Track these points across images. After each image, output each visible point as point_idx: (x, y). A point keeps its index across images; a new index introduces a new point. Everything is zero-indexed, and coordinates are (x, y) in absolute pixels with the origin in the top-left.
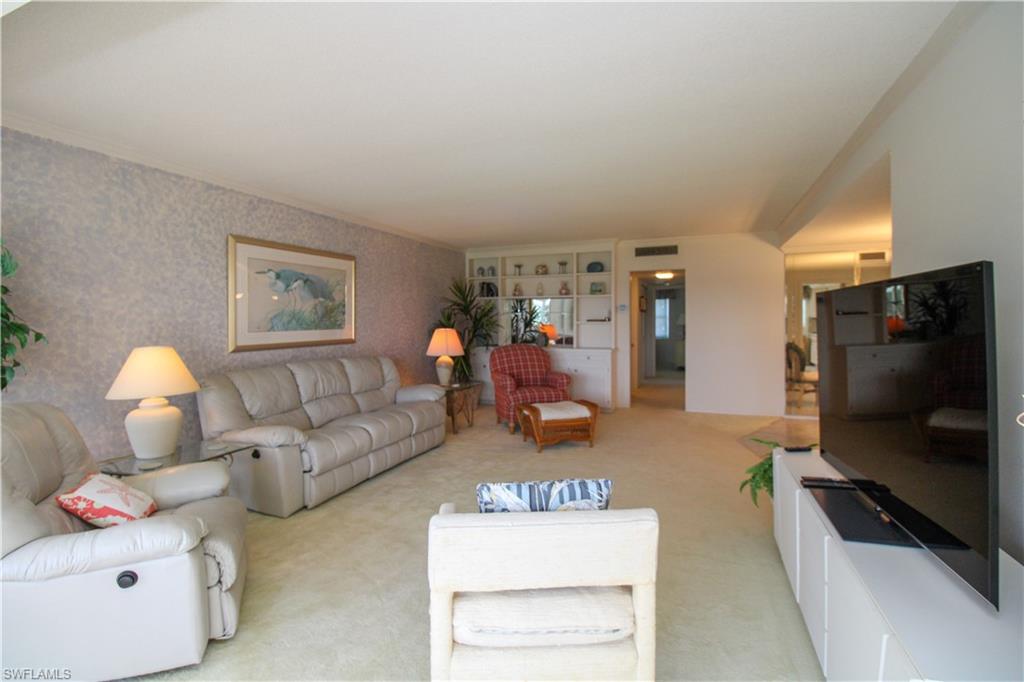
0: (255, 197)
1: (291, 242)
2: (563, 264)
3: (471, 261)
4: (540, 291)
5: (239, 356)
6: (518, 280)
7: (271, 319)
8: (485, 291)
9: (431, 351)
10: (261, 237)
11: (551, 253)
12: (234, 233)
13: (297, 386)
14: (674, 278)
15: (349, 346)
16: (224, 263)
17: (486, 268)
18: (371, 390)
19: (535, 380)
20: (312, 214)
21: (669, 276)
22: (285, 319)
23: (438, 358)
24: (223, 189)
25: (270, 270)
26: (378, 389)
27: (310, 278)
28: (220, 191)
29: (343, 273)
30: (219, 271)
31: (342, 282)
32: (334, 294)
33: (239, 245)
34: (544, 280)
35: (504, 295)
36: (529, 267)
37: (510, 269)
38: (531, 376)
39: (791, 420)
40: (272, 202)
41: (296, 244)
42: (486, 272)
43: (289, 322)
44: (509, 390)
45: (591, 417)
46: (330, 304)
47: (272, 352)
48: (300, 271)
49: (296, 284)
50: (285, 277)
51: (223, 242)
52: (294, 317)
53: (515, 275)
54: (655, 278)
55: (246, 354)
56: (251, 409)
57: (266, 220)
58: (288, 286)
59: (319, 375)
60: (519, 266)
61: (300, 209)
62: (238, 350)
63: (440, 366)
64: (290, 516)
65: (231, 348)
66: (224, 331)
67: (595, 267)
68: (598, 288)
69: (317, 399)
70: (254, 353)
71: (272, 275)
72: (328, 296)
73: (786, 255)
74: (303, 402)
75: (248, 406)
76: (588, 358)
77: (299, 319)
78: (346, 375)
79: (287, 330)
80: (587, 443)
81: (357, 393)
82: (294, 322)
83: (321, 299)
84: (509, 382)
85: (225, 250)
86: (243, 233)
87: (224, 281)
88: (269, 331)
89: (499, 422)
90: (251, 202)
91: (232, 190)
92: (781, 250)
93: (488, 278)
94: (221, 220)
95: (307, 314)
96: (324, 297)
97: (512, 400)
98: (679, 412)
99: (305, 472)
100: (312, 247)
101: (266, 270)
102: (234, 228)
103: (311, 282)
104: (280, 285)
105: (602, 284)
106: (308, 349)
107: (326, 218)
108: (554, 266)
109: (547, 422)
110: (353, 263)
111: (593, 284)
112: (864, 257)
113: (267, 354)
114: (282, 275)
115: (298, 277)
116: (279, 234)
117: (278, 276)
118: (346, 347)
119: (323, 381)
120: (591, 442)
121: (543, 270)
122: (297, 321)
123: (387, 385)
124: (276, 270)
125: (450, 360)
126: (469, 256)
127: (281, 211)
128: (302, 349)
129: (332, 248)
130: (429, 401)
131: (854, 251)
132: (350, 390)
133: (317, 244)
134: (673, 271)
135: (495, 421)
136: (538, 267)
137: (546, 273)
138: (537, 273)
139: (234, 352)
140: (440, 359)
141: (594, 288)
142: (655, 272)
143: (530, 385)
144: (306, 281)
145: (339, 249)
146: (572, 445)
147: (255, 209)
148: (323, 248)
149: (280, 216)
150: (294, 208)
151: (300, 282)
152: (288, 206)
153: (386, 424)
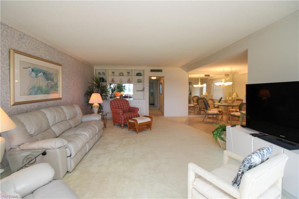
0: (22, 33)
1: (37, 56)
2: (128, 73)
3: (96, 70)
4: (121, 81)
5: (16, 107)
6: (113, 77)
7: (30, 89)
8: (101, 80)
9: (91, 102)
10: (25, 52)
11: (124, 69)
12: (13, 48)
13: (48, 119)
14: (156, 79)
15: (59, 100)
16: (8, 62)
17: (101, 72)
18: (73, 118)
19: (126, 110)
20: (45, 44)
21: (155, 78)
22: (36, 90)
23: (93, 104)
24: (8, 26)
25: (29, 67)
26: (75, 117)
27: (46, 72)
28: (6, 27)
29: (57, 71)
30: (5, 66)
31: (57, 74)
32: (54, 79)
33: (15, 54)
34: (122, 78)
35: (108, 82)
36: (117, 73)
37: (110, 73)
38: (125, 109)
39: (190, 117)
40: (30, 36)
41: (39, 57)
42: (101, 74)
43: (37, 91)
44: (121, 114)
45: (151, 121)
46: (53, 83)
47: (30, 104)
48: (41, 68)
49: (40, 74)
50: (35, 71)
51: (8, 52)
52: (39, 89)
53: (112, 75)
54: (151, 79)
55: (19, 106)
56: (30, 132)
57: (27, 44)
58: (37, 75)
59: (55, 113)
60: (113, 73)
61: (41, 42)
62: (16, 104)
63: (94, 107)
64: (63, 178)
65: (12, 104)
66: (8, 95)
67: (139, 74)
68: (140, 81)
69: (56, 123)
70: (22, 105)
71: (30, 69)
72: (52, 80)
73: (189, 74)
74: (51, 126)
75: (29, 131)
76: (139, 102)
77: (41, 89)
78: (64, 112)
79: (36, 94)
80: (150, 129)
81: (69, 120)
82: (39, 91)
83: (50, 81)
84: (121, 111)
85: (8, 55)
86: (17, 49)
87: (8, 71)
88: (29, 95)
89: (114, 125)
90: (20, 35)
91: (11, 27)
92: (188, 73)
93: (102, 76)
94: (6, 41)
95: (44, 87)
96: (51, 80)
97: (123, 117)
98: (163, 117)
99: (67, 157)
100: (46, 59)
101: (28, 67)
102: (12, 46)
103: (46, 73)
104: (34, 74)
105: (141, 80)
106: (45, 102)
107: (51, 47)
108: (125, 73)
109: (140, 124)
110: (61, 67)
111: (138, 80)
112: (206, 75)
113: (28, 105)
114: (34, 69)
115: (40, 71)
116: (32, 52)
117: (33, 70)
118: (58, 101)
119: (57, 116)
120: (151, 128)
121: (121, 74)
122: (39, 90)
123: (78, 115)
124: (32, 68)
125: (98, 105)
126: (95, 68)
127: (33, 41)
128: (42, 103)
129: (53, 60)
130: (97, 120)
131: (203, 74)
132: (66, 118)
133: (47, 58)
134: (156, 77)
135: (113, 125)
136: (120, 73)
137: (123, 75)
138: (120, 75)
139: (13, 105)
140: (94, 105)
141: (139, 81)
142: (151, 77)
143: (127, 112)
144: (44, 73)
145: (56, 61)
146: (145, 130)
147: (22, 38)
148: (50, 60)
149: (33, 43)
150: (38, 41)
151: (41, 74)
152: (36, 39)
153: (90, 131)
